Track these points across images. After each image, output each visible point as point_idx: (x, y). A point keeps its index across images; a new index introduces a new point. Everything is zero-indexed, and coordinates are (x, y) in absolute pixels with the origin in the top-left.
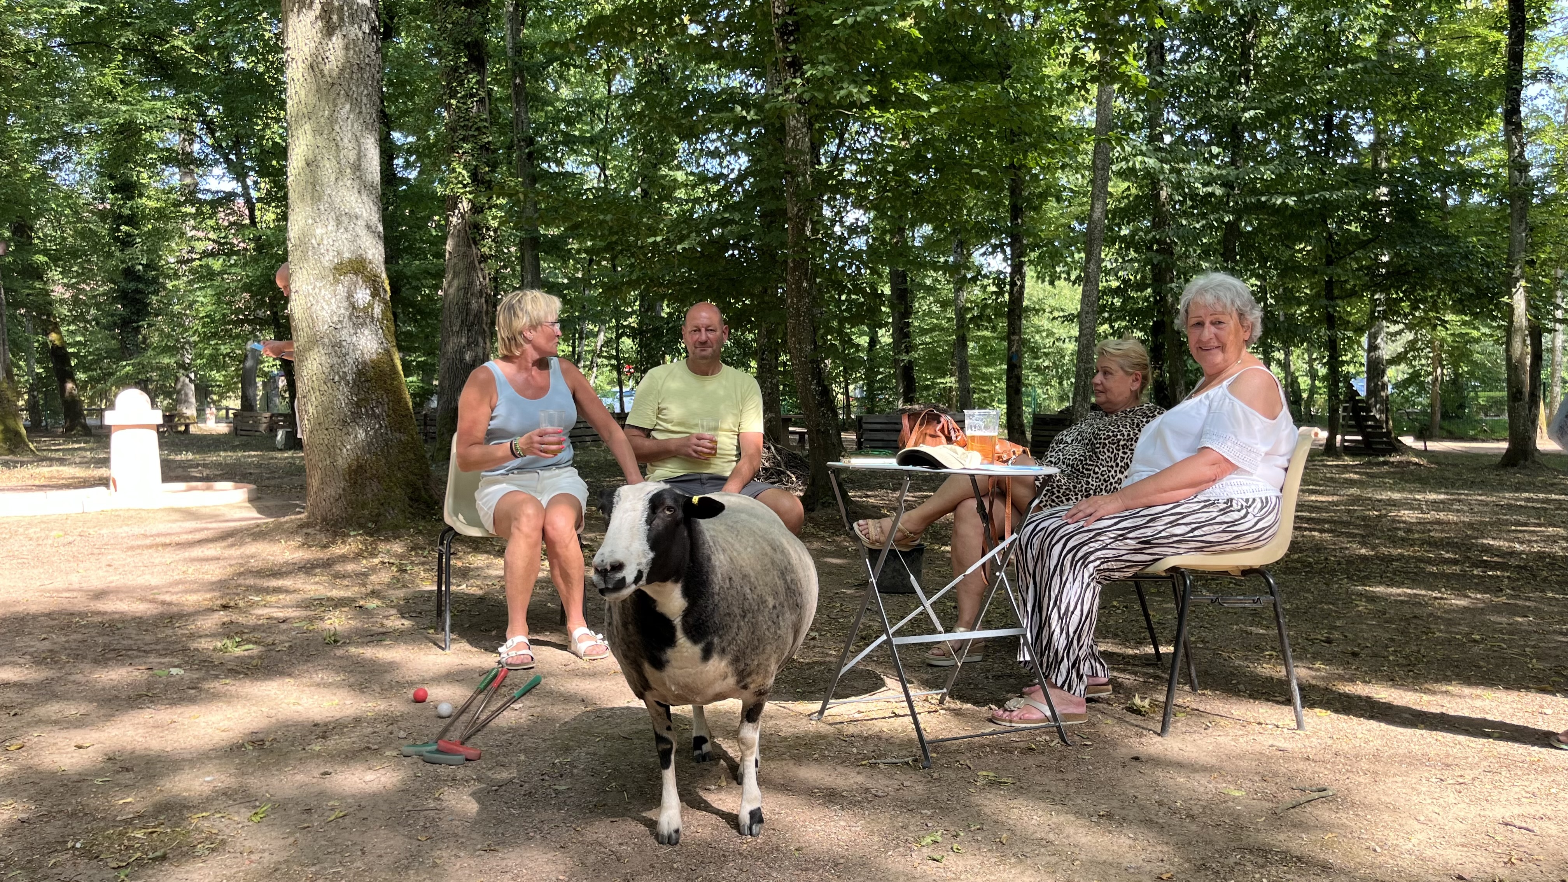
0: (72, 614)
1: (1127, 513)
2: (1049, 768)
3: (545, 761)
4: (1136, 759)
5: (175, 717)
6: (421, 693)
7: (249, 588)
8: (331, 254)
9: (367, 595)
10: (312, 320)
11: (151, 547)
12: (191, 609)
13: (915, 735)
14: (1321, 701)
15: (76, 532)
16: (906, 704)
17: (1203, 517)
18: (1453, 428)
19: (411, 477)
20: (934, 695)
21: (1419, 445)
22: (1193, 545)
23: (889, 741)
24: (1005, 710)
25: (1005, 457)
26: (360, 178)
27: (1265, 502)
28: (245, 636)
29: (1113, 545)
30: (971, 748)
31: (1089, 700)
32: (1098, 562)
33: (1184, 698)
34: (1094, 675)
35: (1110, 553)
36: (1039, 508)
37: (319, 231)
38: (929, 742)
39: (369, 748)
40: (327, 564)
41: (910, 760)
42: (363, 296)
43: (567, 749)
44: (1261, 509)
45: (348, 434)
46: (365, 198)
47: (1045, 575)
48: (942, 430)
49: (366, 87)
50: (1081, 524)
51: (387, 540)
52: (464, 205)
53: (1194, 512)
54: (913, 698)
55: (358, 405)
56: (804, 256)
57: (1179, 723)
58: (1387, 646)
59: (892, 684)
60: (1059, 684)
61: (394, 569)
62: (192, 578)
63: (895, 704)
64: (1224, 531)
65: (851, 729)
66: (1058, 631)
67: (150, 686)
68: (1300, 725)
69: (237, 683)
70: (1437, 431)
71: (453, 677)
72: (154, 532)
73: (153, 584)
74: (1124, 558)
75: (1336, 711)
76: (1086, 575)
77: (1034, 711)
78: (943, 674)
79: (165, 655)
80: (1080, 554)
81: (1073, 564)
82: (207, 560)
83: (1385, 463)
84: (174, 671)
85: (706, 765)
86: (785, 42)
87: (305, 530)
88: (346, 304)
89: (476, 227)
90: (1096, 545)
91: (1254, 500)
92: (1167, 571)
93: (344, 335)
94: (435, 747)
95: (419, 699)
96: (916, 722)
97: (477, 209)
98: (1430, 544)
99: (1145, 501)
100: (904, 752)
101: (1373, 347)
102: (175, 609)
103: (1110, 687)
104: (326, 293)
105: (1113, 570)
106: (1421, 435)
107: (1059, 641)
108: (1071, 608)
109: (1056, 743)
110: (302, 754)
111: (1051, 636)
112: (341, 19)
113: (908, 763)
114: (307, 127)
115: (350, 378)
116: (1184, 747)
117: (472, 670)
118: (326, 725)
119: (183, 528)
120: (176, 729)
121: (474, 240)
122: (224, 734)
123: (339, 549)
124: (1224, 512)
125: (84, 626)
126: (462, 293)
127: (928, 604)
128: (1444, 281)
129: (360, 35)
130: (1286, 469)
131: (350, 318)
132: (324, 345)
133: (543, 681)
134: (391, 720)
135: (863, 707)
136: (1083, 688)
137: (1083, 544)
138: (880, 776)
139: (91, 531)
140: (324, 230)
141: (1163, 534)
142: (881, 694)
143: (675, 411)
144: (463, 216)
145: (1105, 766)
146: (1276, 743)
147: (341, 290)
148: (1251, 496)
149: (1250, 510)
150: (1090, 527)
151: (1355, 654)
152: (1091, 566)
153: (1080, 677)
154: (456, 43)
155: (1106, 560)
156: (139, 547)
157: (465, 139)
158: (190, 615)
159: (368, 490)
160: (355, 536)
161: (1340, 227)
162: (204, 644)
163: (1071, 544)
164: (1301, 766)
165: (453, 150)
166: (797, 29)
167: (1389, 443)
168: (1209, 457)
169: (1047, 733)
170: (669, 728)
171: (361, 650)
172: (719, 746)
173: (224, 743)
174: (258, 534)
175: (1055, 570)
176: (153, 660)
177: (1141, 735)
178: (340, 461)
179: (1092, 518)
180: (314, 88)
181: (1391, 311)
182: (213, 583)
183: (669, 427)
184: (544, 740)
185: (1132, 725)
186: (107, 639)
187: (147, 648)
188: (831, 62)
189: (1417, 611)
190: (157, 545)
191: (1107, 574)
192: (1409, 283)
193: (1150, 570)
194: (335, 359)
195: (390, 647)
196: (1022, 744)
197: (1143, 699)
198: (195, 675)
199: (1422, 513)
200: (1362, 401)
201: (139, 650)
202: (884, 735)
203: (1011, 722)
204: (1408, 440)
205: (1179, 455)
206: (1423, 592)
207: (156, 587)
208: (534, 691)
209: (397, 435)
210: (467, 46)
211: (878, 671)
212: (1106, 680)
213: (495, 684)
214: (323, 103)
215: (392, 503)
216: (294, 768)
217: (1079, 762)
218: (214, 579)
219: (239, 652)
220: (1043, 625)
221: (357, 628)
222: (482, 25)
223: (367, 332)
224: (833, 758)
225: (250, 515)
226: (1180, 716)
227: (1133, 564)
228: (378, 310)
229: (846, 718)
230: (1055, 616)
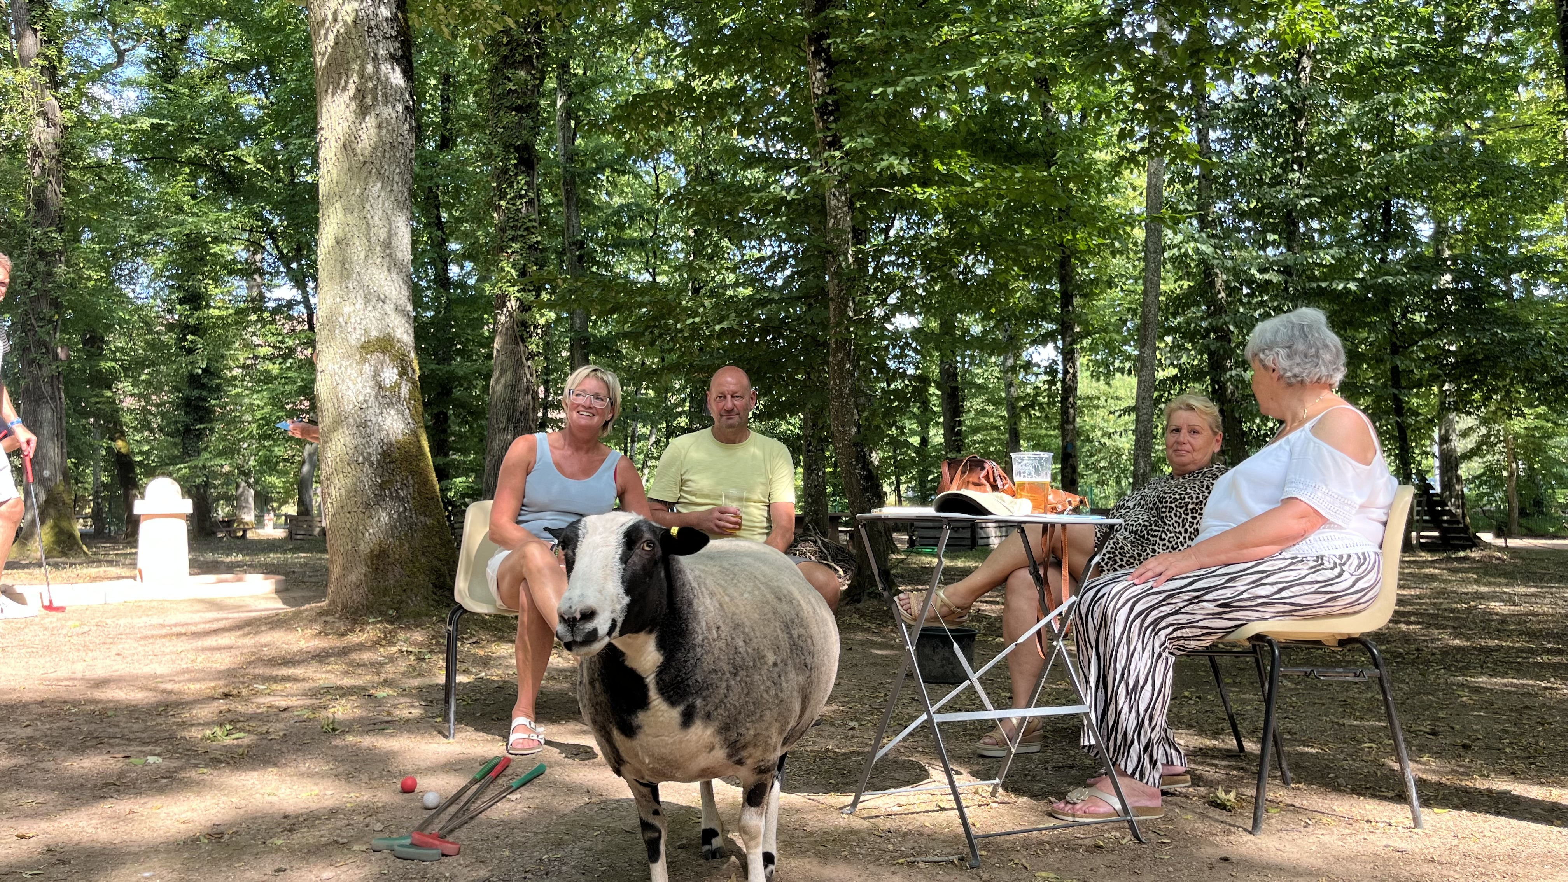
0: (65, 702)
1: (1202, 572)
2: (1122, 869)
3: (532, 857)
4: (1226, 859)
5: (136, 808)
6: (409, 782)
7: (255, 678)
8: (358, 332)
9: (379, 684)
10: (338, 399)
11: (165, 636)
12: (192, 698)
13: (961, 830)
14: (1436, 797)
15: (94, 622)
16: (952, 797)
17: (1292, 575)
18: (1532, 525)
19: (437, 563)
20: (985, 787)
21: (1500, 542)
22: (1281, 608)
23: (932, 837)
24: (1067, 803)
25: (1060, 507)
26: (390, 255)
27: (1363, 559)
28: (239, 725)
29: (1187, 609)
30: (1027, 845)
31: (1164, 793)
32: (1171, 629)
33: (1275, 792)
34: (1169, 763)
35: (1184, 619)
36: (1099, 570)
37: (347, 309)
38: (977, 837)
39: (336, 842)
40: (343, 652)
41: (955, 858)
42: (390, 375)
43: (559, 844)
44: (1359, 567)
45: (371, 517)
46: (394, 276)
47: (1110, 645)
48: (987, 477)
49: (398, 165)
50: (1150, 584)
51: (408, 628)
52: (513, 304)
53: (1280, 570)
54: (959, 791)
55: (382, 487)
56: (847, 336)
57: (1273, 819)
58: (1500, 739)
59: (937, 774)
60: (1129, 772)
61: (412, 657)
62: (200, 666)
63: (940, 797)
64: (1316, 592)
65: (888, 824)
66: (1126, 709)
67: (122, 774)
68: (1417, 822)
69: (216, 773)
70: (1515, 528)
71: (451, 767)
72: (173, 622)
73: (159, 672)
74: (1200, 624)
75: (1457, 808)
76: (1157, 645)
77: (1101, 803)
78: (996, 765)
79: (149, 744)
80: (1149, 620)
81: (1142, 632)
82: (218, 649)
83: (1466, 559)
84: (151, 759)
85: (715, 863)
86: (825, 122)
87: (324, 618)
88: (372, 383)
89: (524, 324)
90: (1167, 609)
91: (1349, 556)
92: (1250, 639)
93: (371, 414)
94: (408, 841)
95: (408, 789)
96: (963, 816)
97: (524, 307)
98: (1527, 634)
99: (1223, 558)
100: (949, 850)
101: (1445, 439)
102: (174, 698)
103: (1188, 777)
104: (353, 372)
105: (1185, 638)
106: (1500, 533)
107: (1129, 722)
108: (1141, 683)
109: (1128, 839)
110: (262, 848)
111: (1118, 714)
112: (375, 99)
113: (952, 862)
114: (338, 205)
115: (374, 459)
116: (1281, 847)
117: (474, 760)
118: (297, 817)
119: (201, 618)
120: (133, 820)
121: (522, 337)
122: (183, 826)
123: (356, 638)
124: (1315, 570)
125: (74, 714)
126: (509, 390)
127: (974, 677)
128: (1517, 369)
129: (394, 115)
130: (1385, 524)
131: (376, 398)
132: (348, 425)
133: (548, 771)
134: (370, 811)
135: (903, 800)
136: (1157, 776)
137: (1153, 608)
138: (920, 876)
139: (109, 621)
140: (352, 309)
141: (1245, 596)
142: (925, 786)
143: (701, 482)
144: (511, 315)
145: (1189, 868)
146: (1390, 843)
147: (368, 369)
148: (1345, 552)
149: (1345, 568)
150: (1161, 588)
151: (1466, 747)
152: (1163, 634)
153: (1153, 763)
154: (507, 147)
155: (1180, 627)
156: (153, 636)
157: (514, 239)
158: (188, 703)
159: (390, 575)
160: (374, 623)
161: (1404, 316)
162: (195, 733)
163: (1138, 608)
164: (1426, 868)
165: (502, 249)
166: (837, 109)
167: (1469, 539)
168: (1294, 510)
169: (1117, 829)
170: (656, 813)
171: (358, 739)
172: (733, 842)
173: (179, 836)
174: (276, 622)
175: (1121, 639)
176: (134, 748)
177: (1229, 833)
178: (362, 546)
179: (1163, 578)
180: (346, 166)
181: (1462, 404)
182: (220, 672)
183: (694, 499)
184: (536, 834)
185: (1217, 821)
186: (93, 727)
187: (132, 736)
188: (870, 134)
189: (1527, 701)
190: (171, 635)
191: (1181, 643)
192: (1479, 373)
193: (1231, 637)
194: (360, 440)
195: (391, 735)
196: (1087, 842)
197: (1227, 792)
198: (174, 764)
199: (1514, 604)
200: (1436, 495)
201: (122, 738)
202: (926, 831)
203: (1074, 816)
204: (1487, 537)
205: (1258, 508)
206: (1531, 682)
207: (162, 676)
208: (537, 781)
209: (422, 518)
210: (517, 149)
211: (923, 762)
212: (1183, 769)
213: (493, 774)
214: (354, 182)
215: (415, 590)
216: (246, 864)
217: (1157, 862)
218: (223, 668)
219: (228, 741)
220: (1108, 702)
221: (361, 718)
222: (533, 128)
223: (393, 412)
224: (865, 856)
225: (277, 605)
226: (1273, 811)
227: (1211, 631)
228: (405, 390)
229: (883, 811)
230: (1122, 692)
